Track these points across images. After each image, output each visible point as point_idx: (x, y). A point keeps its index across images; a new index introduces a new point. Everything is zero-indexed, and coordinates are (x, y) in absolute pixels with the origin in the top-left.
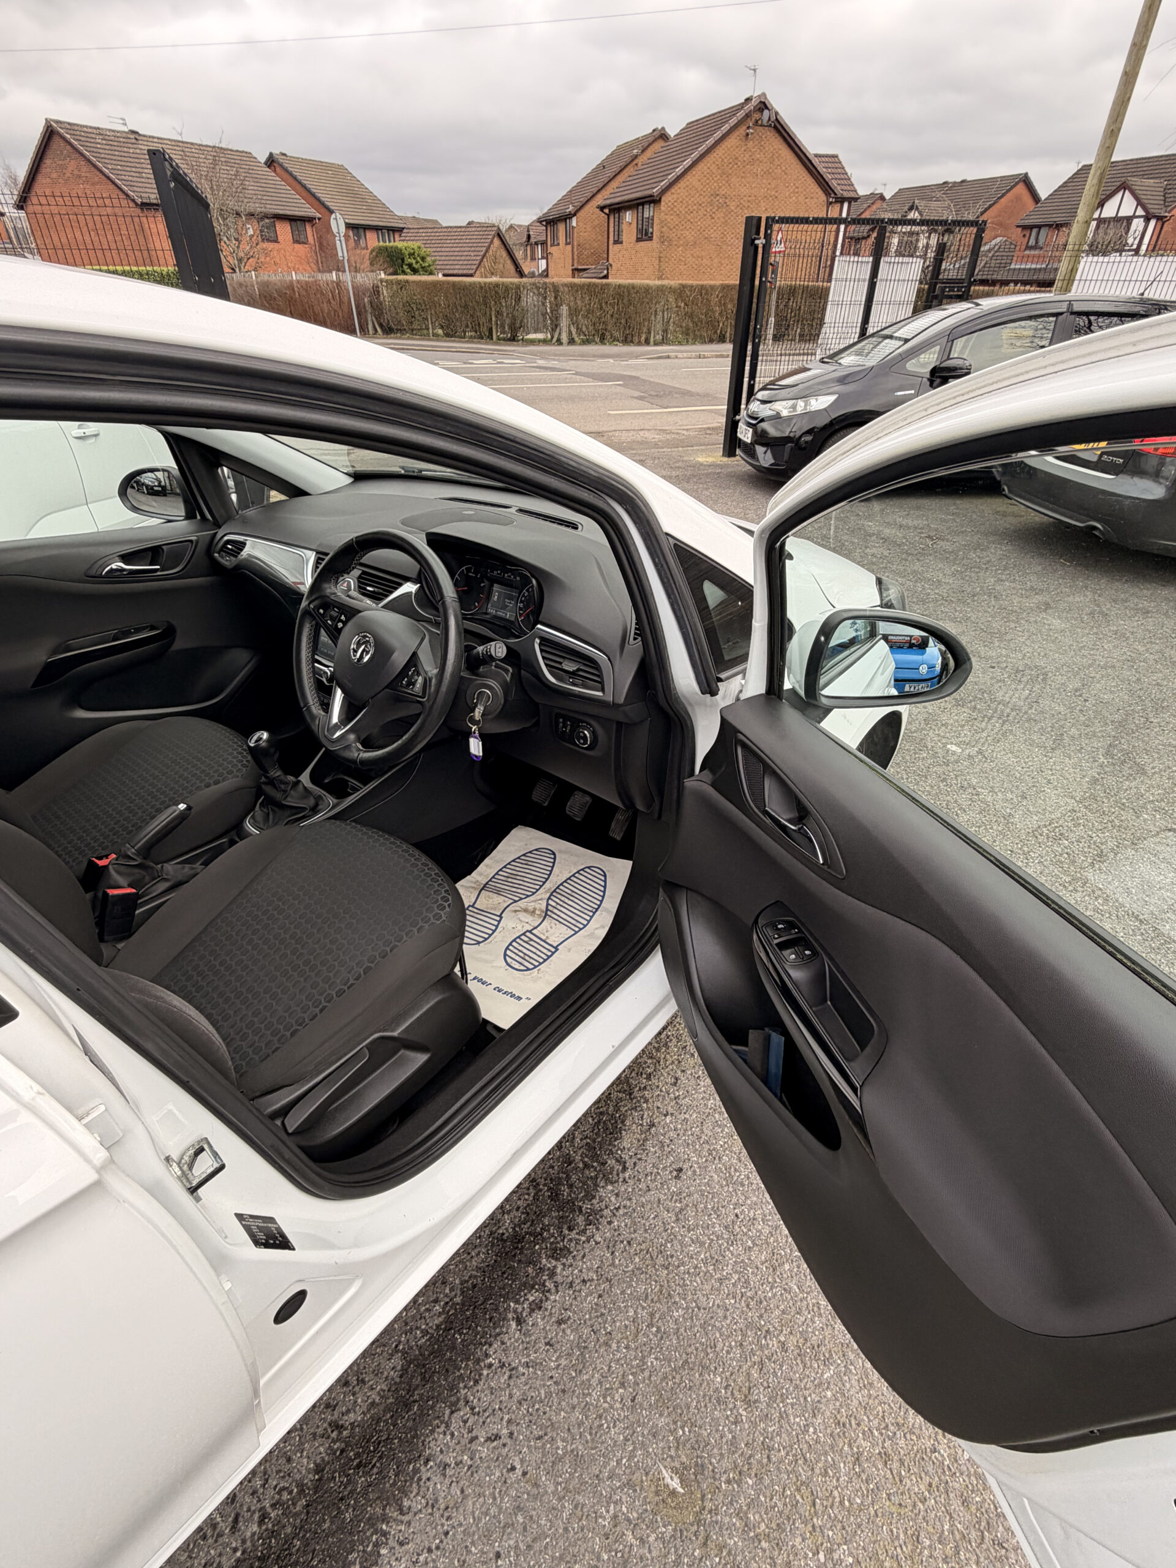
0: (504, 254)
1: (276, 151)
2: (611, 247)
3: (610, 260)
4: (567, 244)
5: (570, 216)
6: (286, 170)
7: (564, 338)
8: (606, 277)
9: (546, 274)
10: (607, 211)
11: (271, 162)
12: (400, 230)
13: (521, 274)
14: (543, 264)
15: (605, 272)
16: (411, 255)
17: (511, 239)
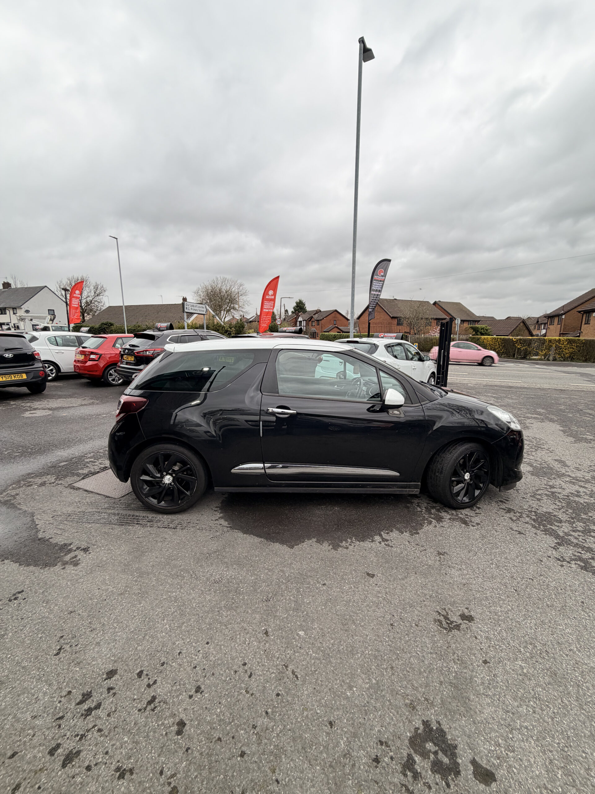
0: (525, 328)
1: (437, 300)
2: (583, 325)
3: (582, 330)
4: (558, 324)
5: (562, 314)
6: (439, 305)
7: (551, 358)
8: (579, 336)
9: (545, 335)
10: (582, 313)
11: (435, 303)
12: (479, 321)
13: (532, 335)
14: (544, 332)
15: (578, 335)
16: (482, 329)
17: (528, 323)
